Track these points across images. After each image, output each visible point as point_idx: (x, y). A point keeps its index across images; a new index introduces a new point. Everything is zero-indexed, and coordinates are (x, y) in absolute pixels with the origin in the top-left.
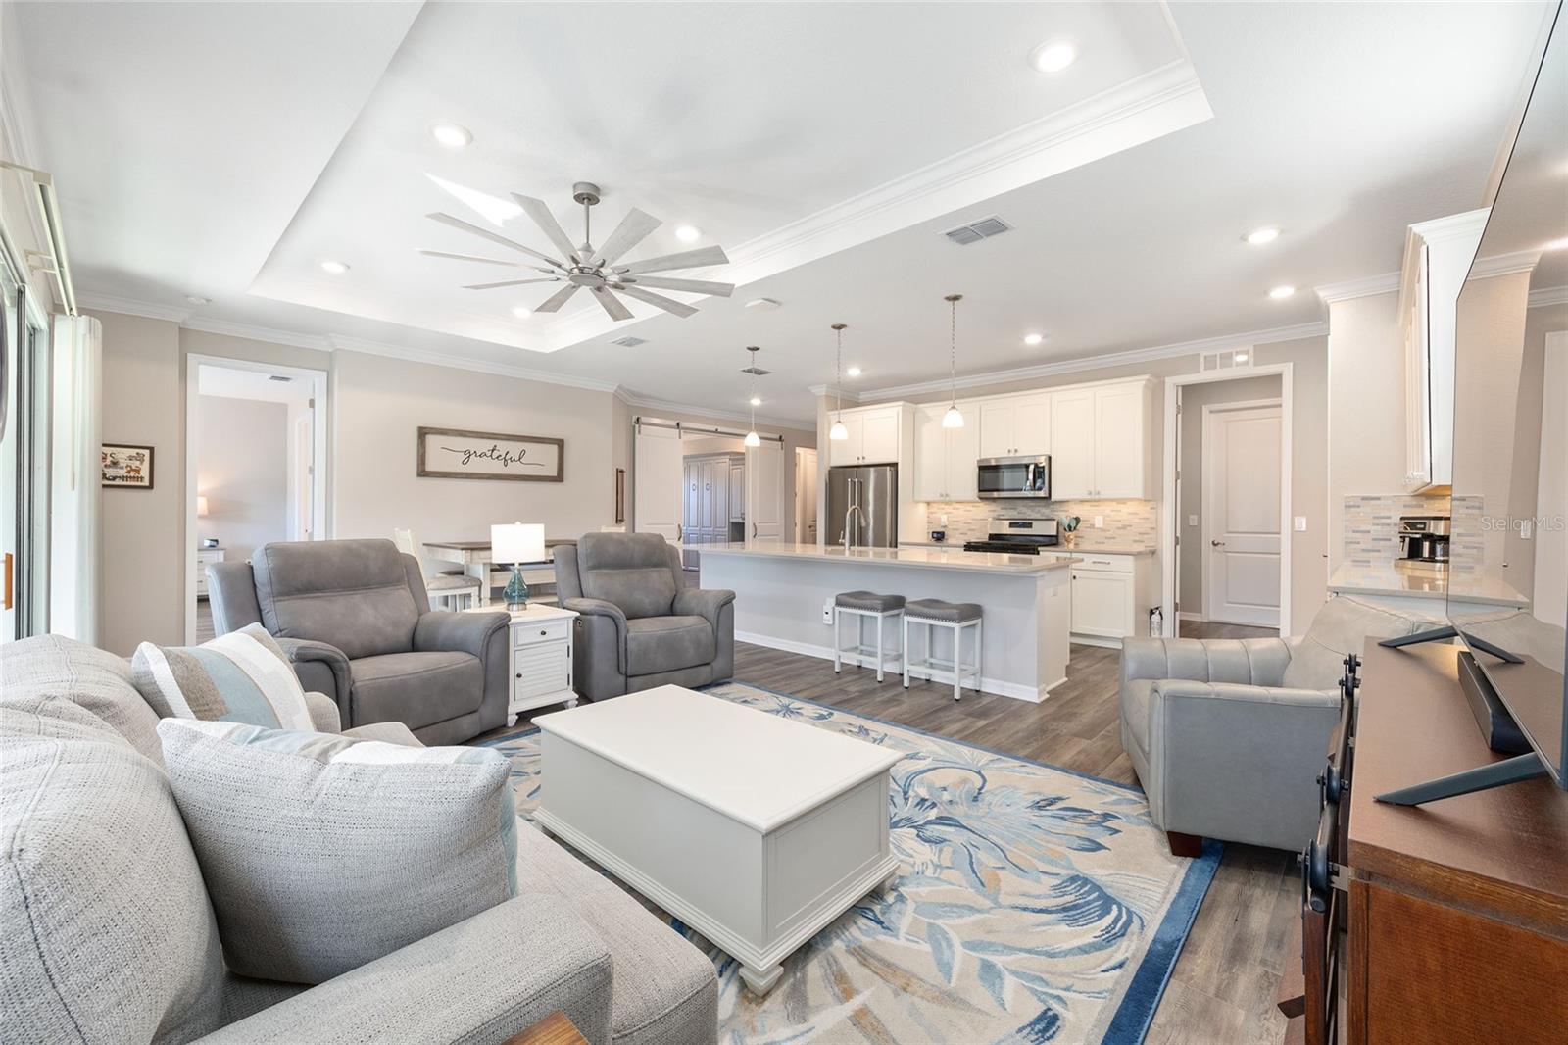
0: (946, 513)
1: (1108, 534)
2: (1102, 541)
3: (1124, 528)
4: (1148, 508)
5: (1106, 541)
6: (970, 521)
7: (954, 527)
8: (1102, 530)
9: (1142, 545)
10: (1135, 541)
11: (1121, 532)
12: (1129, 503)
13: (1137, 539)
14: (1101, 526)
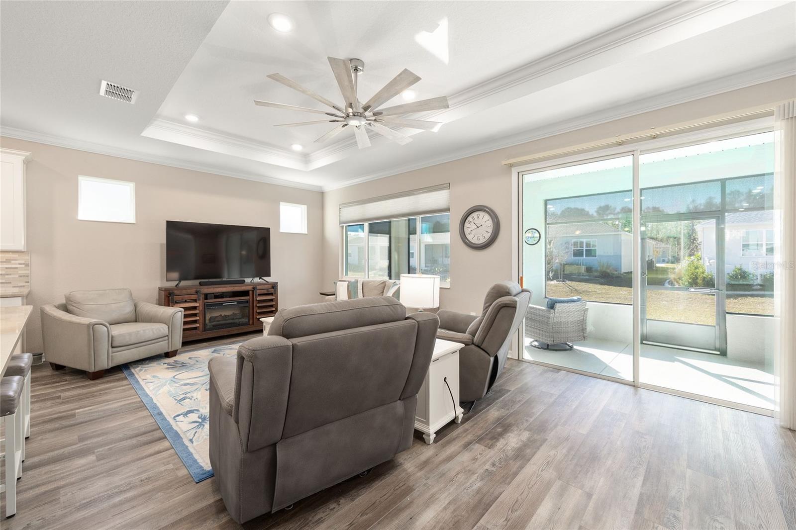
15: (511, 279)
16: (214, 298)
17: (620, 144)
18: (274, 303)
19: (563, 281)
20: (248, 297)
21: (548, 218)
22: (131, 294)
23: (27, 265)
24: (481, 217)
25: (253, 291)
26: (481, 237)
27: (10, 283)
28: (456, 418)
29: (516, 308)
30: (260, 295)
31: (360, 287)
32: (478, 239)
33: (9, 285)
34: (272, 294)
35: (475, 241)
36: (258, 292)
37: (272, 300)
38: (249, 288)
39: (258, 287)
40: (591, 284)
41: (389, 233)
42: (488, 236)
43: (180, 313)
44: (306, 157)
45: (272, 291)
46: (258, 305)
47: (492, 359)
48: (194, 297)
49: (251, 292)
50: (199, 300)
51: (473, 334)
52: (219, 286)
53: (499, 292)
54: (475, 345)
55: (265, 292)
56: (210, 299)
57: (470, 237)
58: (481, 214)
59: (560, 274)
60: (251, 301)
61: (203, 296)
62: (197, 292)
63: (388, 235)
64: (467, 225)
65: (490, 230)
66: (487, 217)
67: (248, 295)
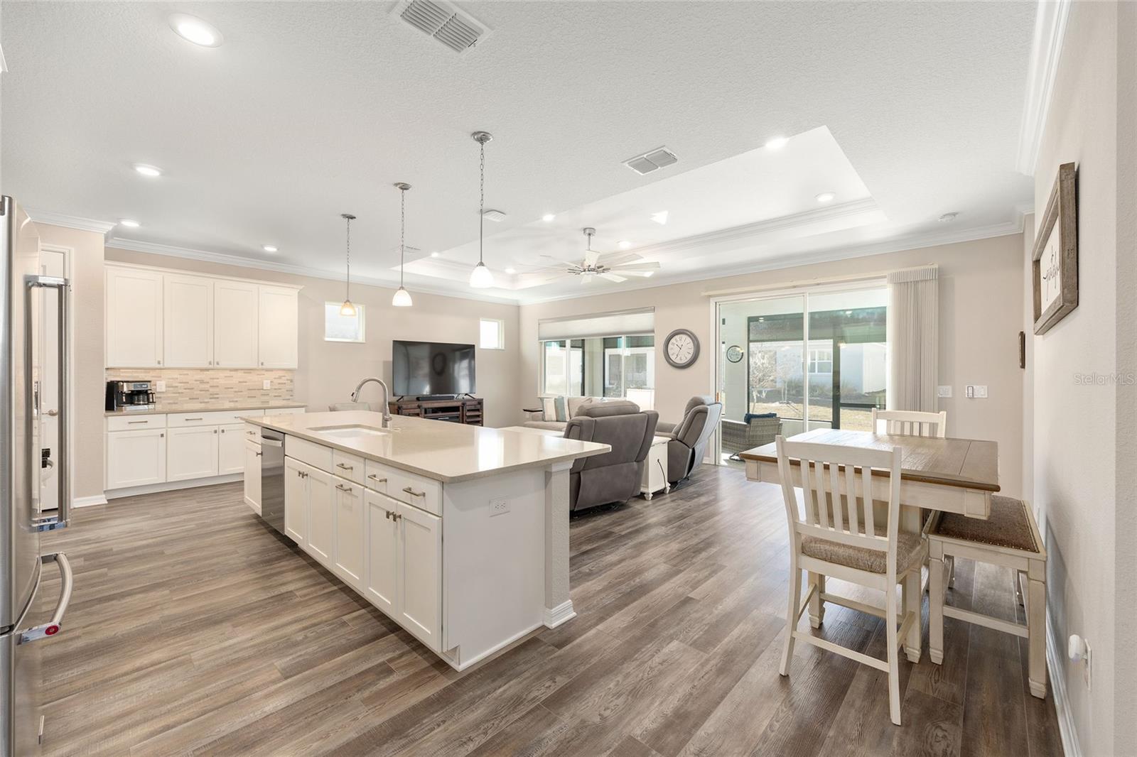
15: (709, 394)
16: (433, 413)
17: (795, 287)
18: (480, 419)
19: (788, 403)
20: (458, 413)
21: (751, 335)
24: (683, 340)
25: (463, 407)
26: (683, 358)
27: (280, 396)
28: (665, 488)
29: (707, 413)
30: (468, 410)
31: (566, 404)
32: (681, 359)
33: (280, 398)
34: (478, 410)
35: (678, 361)
36: (468, 408)
37: (478, 416)
38: (459, 404)
39: (468, 403)
40: (822, 408)
41: (583, 347)
42: (689, 357)
44: (514, 279)
45: (479, 407)
46: (468, 420)
47: (691, 450)
49: (461, 408)
51: (677, 433)
53: (696, 402)
54: (679, 441)
55: (473, 408)
56: (429, 413)
57: (673, 357)
58: (684, 337)
59: (784, 394)
60: (461, 416)
62: (419, 407)
63: (581, 349)
64: (670, 346)
65: (692, 351)
66: (689, 340)
67: (459, 411)
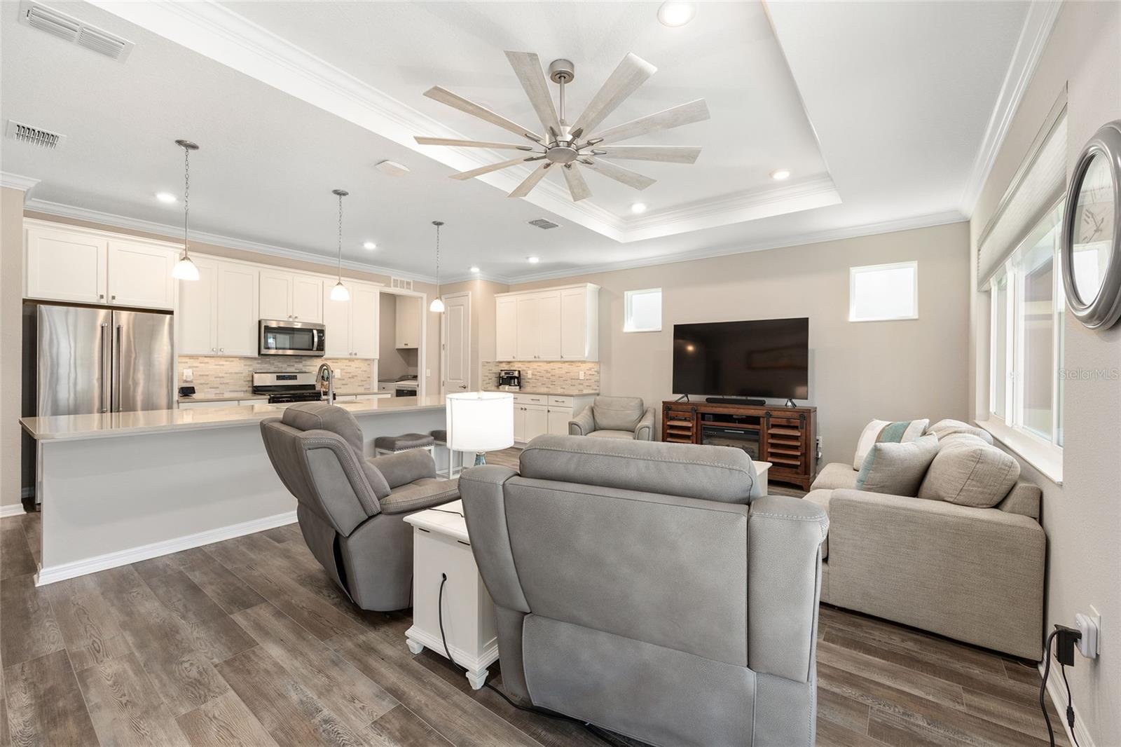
0: (190, 367)
1: (344, 382)
2: (339, 386)
3: (353, 377)
4: (366, 364)
5: (342, 387)
6: (223, 375)
7: (202, 381)
8: (340, 379)
9: (363, 388)
10: (359, 386)
11: (352, 380)
12: (356, 361)
13: (360, 384)
14: (339, 377)
22: (642, 404)
23: (598, 373)
43: (647, 429)
48: (687, 415)
50: (693, 420)
52: (719, 405)
61: (700, 416)
